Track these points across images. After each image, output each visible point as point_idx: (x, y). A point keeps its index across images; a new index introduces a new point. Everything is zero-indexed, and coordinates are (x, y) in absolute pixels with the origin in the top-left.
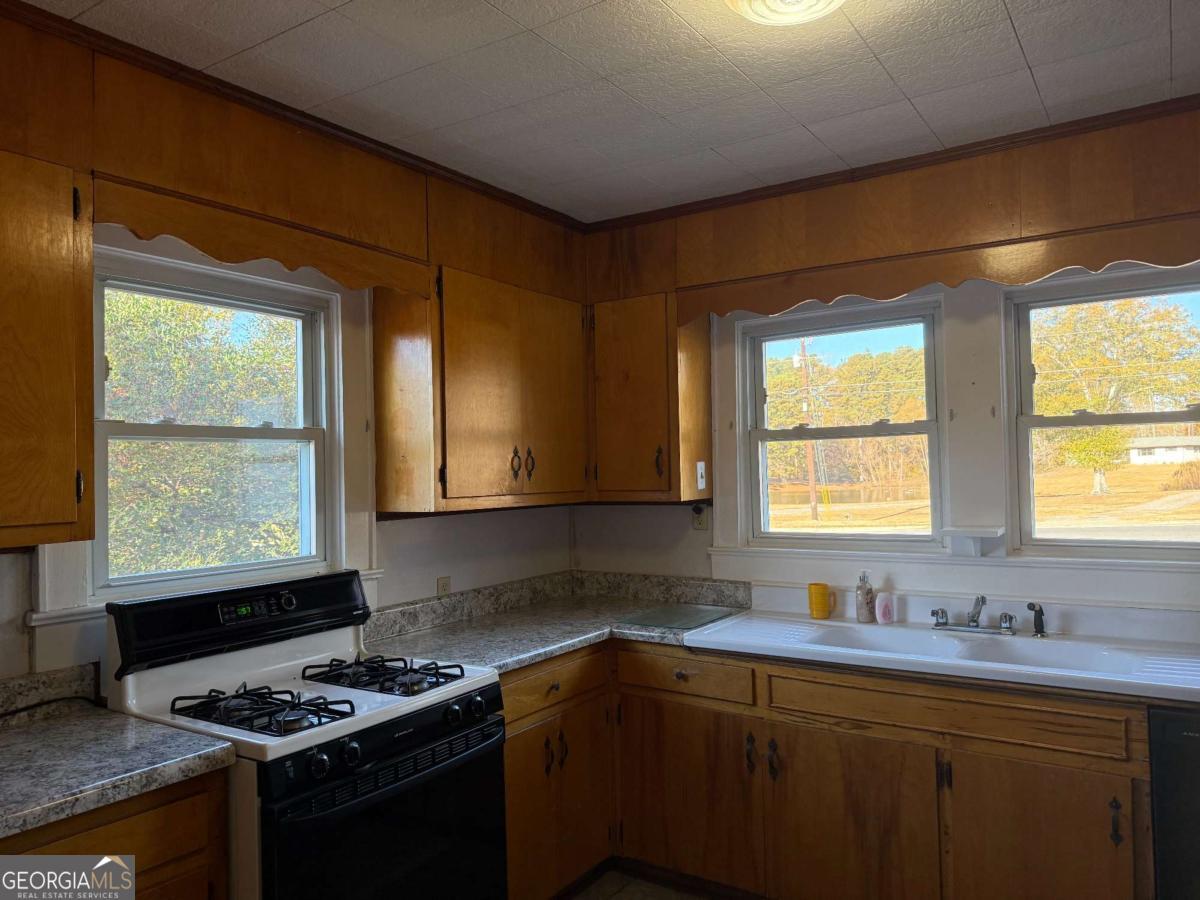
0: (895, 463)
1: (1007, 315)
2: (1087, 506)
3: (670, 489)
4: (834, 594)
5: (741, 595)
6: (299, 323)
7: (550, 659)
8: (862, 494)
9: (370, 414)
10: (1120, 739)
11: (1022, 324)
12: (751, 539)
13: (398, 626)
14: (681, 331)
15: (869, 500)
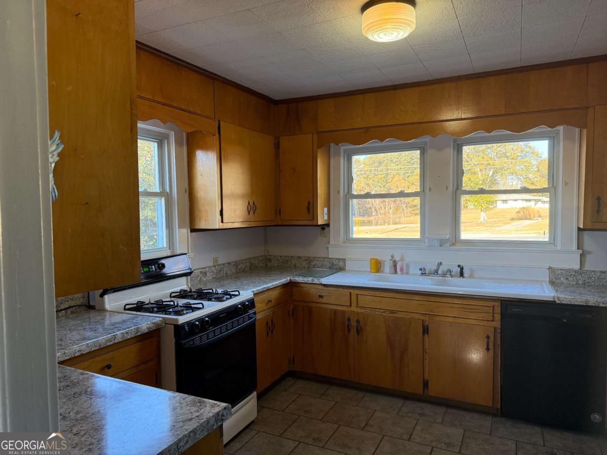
0: (389, 207)
1: (454, 149)
2: (477, 228)
3: (313, 219)
4: (380, 263)
5: (341, 264)
6: (156, 144)
7: (268, 290)
8: (373, 221)
9: (186, 186)
10: (491, 313)
11: (459, 151)
12: (345, 240)
13: (199, 278)
14: (319, 150)
15: (376, 224)
